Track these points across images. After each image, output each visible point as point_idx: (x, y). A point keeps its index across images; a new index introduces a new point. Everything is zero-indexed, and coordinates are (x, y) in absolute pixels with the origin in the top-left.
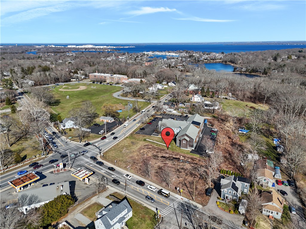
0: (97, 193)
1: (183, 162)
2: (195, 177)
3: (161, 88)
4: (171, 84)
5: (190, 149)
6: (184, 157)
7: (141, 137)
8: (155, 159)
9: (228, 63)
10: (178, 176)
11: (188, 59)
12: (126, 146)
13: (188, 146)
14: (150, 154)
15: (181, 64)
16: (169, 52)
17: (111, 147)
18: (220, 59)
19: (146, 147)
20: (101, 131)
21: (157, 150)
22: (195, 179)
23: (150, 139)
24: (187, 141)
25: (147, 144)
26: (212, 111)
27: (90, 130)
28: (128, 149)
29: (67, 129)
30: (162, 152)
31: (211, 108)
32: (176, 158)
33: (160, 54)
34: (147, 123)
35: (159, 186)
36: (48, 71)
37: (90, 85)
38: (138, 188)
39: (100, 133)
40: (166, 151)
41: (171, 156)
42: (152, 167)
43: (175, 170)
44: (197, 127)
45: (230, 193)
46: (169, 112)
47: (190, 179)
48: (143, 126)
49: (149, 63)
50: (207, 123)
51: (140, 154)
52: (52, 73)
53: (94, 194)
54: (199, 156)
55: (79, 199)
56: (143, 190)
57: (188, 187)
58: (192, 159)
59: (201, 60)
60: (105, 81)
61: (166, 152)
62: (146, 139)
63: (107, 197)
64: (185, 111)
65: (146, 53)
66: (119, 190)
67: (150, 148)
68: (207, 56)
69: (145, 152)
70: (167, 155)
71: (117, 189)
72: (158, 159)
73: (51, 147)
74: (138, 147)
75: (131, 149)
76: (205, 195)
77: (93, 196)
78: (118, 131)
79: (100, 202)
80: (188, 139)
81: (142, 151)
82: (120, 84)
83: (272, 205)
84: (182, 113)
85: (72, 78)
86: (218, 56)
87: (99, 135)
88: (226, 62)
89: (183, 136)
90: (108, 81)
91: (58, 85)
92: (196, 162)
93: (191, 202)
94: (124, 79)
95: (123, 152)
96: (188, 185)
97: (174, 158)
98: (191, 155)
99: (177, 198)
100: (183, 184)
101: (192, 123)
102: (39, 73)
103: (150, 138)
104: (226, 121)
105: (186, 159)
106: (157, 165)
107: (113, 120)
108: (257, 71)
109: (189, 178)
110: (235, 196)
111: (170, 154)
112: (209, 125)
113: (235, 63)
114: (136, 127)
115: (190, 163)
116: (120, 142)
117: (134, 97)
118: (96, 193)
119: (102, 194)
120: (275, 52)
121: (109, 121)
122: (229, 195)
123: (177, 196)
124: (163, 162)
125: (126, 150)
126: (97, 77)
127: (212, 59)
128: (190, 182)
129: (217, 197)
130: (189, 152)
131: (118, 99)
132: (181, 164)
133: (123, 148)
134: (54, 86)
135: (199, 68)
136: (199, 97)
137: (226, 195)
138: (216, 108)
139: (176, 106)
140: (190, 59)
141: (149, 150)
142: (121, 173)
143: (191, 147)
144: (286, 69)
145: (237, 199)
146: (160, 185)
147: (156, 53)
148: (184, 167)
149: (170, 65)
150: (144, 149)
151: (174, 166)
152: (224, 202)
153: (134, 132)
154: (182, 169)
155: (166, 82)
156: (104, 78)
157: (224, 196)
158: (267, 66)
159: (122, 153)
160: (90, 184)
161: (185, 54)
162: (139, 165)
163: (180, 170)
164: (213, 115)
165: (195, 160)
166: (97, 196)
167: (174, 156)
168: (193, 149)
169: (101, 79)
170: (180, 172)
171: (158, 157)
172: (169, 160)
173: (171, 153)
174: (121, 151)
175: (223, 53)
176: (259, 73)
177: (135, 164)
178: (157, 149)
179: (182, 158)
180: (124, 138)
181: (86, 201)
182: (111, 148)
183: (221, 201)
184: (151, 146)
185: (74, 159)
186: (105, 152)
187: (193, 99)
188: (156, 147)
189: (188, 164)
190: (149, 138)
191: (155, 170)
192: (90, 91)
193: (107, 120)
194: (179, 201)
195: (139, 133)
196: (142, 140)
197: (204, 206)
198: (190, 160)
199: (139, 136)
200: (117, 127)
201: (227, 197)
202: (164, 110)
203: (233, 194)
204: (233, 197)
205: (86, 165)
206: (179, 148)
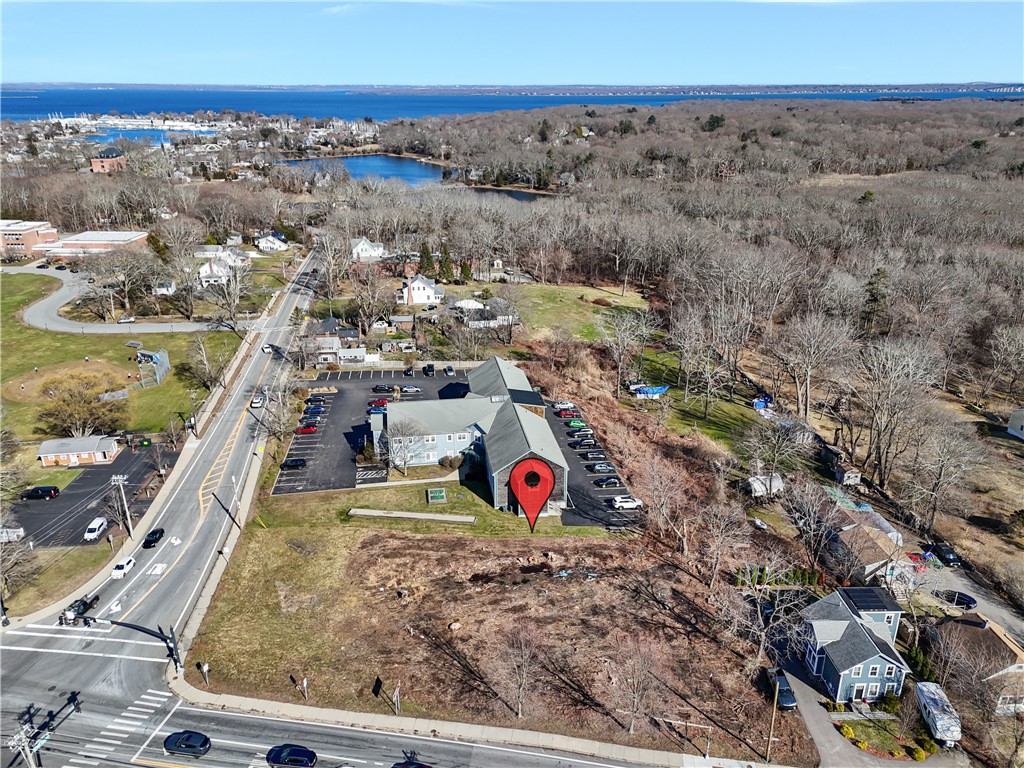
1: (570, 576)
3: (240, 264)
4: (269, 245)
5: (555, 510)
6: (561, 552)
7: (315, 504)
8: (454, 599)
9: (405, 155)
11: (261, 144)
12: (276, 571)
14: (419, 584)
15: (247, 164)
16: (167, 119)
18: (373, 143)
19: (376, 550)
21: (434, 555)
22: (675, 643)
23: (367, 507)
25: (367, 533)
26: (504, 336)
27: (21, 531)
28: (300, 589)
30: (460, 553)
31: (494, 324)
32: (536, 569)
33: (129, 127)
34: (295, 432)
35: (583, 737)
39: (88, 536)
40: (476, 547)
41: (508, 562)
43: (575, 630)
44: (536, 412)
45: (875, 674)
47: (659, 650)
48: (284, 448)
49: (107, 162)
51: (374, 595)
54: (602, 530)
57: (688, 697)
59: (311, 148)
61: (478, 551)
62: (352, 512)
64: (407, 348)
65: (64, 122)
67: (397, 553)
68: (322, 132)
69: (388, 578)
70: (491, 566)
72: (470, 596)
74: (341, 561)
75: (312, 581)
78: (179, 501)
81: (372, 578)
82: (30, 261)
84: (407, 361)
86: (365, 131)
87: (93, 548)
88: (397, 151)
92: (616, 564)
94: (39, 239)
95: (288, 608)
97: (525, 570)
98: (575, 534)
100: (658, 690)
101: (513, 401)
103: (361, 503)
104: (573, 366)
105: (573, 561)
106: (489, 628)
107: (116, 449)
108: (516, 180)
109: (654, 647)
111: (499, 557)
113: (433, 156)
114: (258, 461)
115: (600, 574)
116: (233, 557)
117: (144, 314)
121: (99, 459)
122: (870, 681)
124: (502, 607)
125: (293, 592)
127: (345, 144)
128: (673, 669)
129: (821, 704)
130: (560, 524)
131: (62, 333)
132: (573, 589)
133: (269, 588)
135: (328, 177)
136: (429, 286)
138: (509, 321)
139: (361, 334)
140: (267, 144)
141: (397, 560)
143: (556, 501)
145: (898, 690)
146: (585, 731)
147: (111, 122)
148: (597, 601)
149: (204, 168)
150: (371, 563)
151: (554, 612)
153: (262, 487)
154: (595, 611)
155: (241, 238)
157: (849, 690)
159: (289, 617)
161: (234, 124)
162: (414, 658)
163: (593, 621)
164: (513, 349)
165: (606, 553)
167: (520, 561)
168: (563, 505)
170: (602, 631)
171: (460, 584)
172: (515, 584)
173: (498, 548)
175: (368, 120)
176: (523, 184)
177: (396, 657)
178: (429, 545)
179: (556, 561)
183: (847, 717)
184: (394, 537)
187: (406, 299)
188: (419, 536)
189: (601, 583)
190: (356, 499)
193: (86, 456)
195: (292, 490)
196: (331, 519)
199: (302, 500)
200: (162, 483)
201: (859, 693)
202: (325, 359)
203: (885, 675)
204: (883, 686)
205: (132, 761)
206: (509, 515)
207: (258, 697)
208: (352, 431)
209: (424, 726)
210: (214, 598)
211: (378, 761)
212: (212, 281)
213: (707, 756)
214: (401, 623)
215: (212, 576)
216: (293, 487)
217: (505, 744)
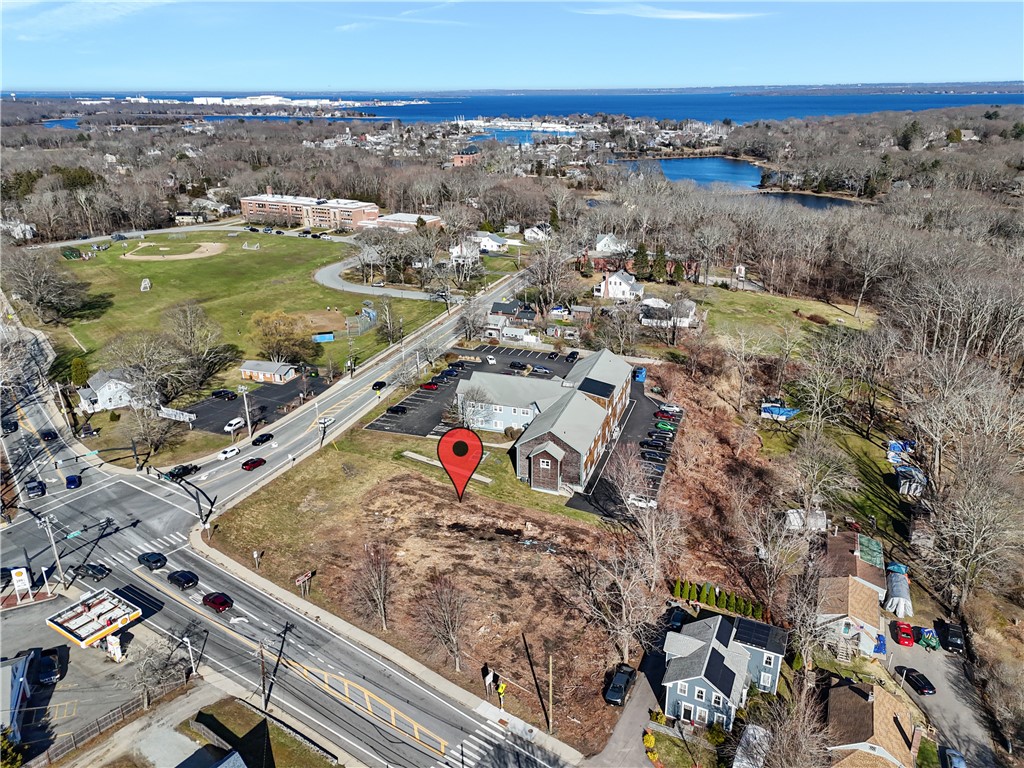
0: (146, 705)
1: (533, 546)
2: (570, 617)
3: (495, 249)
4: (534, 235)
5: (565, 491)
6: (541, 525)
7: (387, 442)
8: (423, 536)
9: (743, 157)
10: (502, 615)
11: (607, 145)
12: (318, 482)
13: (560, 479)
14: (407, 518)
15: (581, 163)
16: (545, 121)
17: (256, 489)
18: (717, 145)
19: (399, 485)
20: (233, 422)
21: (437, 500)
22: (571, 623)
23: (420, 453)
24: (554, 460)
25: (404, 471)
26: (669, 336)
27: (193, 417)
28: (323, 498)
29: (102, 412)
30: (458, 504)
31: (664, 324)
32: (508, 532)
33: (512, 128)
34: (421, 386)
35: (418, 660)
36: (83, 186)
37: (240, 238)
38: (326, 676)
39: (227, 428)
40: (473, 503)
41: (489, 520)
42: (404, 573)
43: (494, 586)
44: (599, 403)
45: (702, 697)
46: (511, 339)
47: (549, 623)
48: (402, 397)
49: (466, 157)
50: (647, 382)
51: (367, 516)
52: (100, 196)
53: (129, 712)
54: (596, 519)
55: (61, 735)
56: (346, 683)
57: (537, 665)
58: (572, 534)
59: (653, 149)
60: (298, 225)
61: (473, 507)
62: (405, 453)
63: (183, 727)
64: (569, 335)
65: (461, 123)
66: (247, 686)
67: (411, 491)
68: (672, 134)
69: (388, 507)
70: (474, 520)
71: (240, 682)
72: (437, 538)
73: (18, 489)
74: (367, 486)
75: (335, 494)
76: (600, 701)
77: (125, 723)
78: (302, 419)
79: (145, 753)
80: (559, 453)
81: (378, 504)
82: (351, 234)
83: (872, 752)
84: (557, 346)
85: (179, 214)
86: (712, 131)
87: (223, 437)
88: (735, 154)
89: (540, 440)
90: (307, 224)
91: (122, 238)
92: (581, 548)
93: (539, 736)
94: (364, 216)
95: (303, 508)
96: (538, 654)
97: (500, 531)
98: (569, 515)
99: (484, 720)
100: (517, 651)
101: (579, 389)
102: (48, 196)
103: (419, 449)
104: (718, 375)
105: (546, 535)
106: (428, 563)
107: (292, 375)
108: (841, 186)
109: (548, 619)
110: (718, 709)
111: (486, 515)
112: (652, 391)
113: (769, 159)
114: (376, 402)
115: (559, 551)
116: (300, 464)
117: (392, 282)
118: (138, 706)
119: (167, 710)
120: (905, 119)
121: (277, 380)
122: (697, 704)
123: (485, 709)
124: (453, 552)
125: (316, 499)
126: (267, 209)
127: (688, 145)
128: (546, 641)
129: (650, 712)
130: (563, 505)
131: (330, 289)
132: (524, 557)
133: (304, 492)
134: (104, 242)
135: (641, 177)
136: (627, 282)
137: (684, 705)
138: (685, 323)
139: (538, 318)
140: (613, 144)
141: (407, 497)
142: (269, 606)
143: (571, 483)
144: (940, 176)
145: (728, 725)
146: (424, 657)
147: (500, 124)
148: (536, 571)
149: (540, 165)
150: (386, 493)
151: (493, 568)
152: (673, 733)
153: (362, 422)
154: (526, 578)
155: (518, 227)
156: (291, 211)
157: (677, 706)
158: (877, 169)
159: (298, 514)
160: (130, 659)
161: (599, 126)
162: (352, 566)
163: (517, 584)
164: (671, 350)
165: (582, 536)
166: (144, 721)
167: (501, 523)
168: (580, 489)
169: (281, 215)
170: (515, 594)
171: (438, 527)
172: (481, 538)
173: (491, 508)
174: (293, 506)
175: (727, 123)
176: (848, 192)
177: (340, 562)
178: (440, 492)
179: (530, 530)
180: (318, 447)
181: (84, 749)
182: (254, 494)
183: (664, 730)
184: (420, 479)
185: (90, 546)
186: (226, 513)
187: (602, 291)
188: (438, 483)
189: (553, 558)
190: (418, 446)
191: (414, 588)
192: (234, 262)
193: (268, 375)
194: (486, 732)
195: (382, 428)
196: (387, 455)
197: (589, 754)
198: (560, 539)
199: (381, 437)
200: (301, 404)
201: (688, 713)
202: (491, 334)
203: (713, 703)
204: (711, 715)
205: (133, 570)
207: (231, 557)
209: (314, 610)
211: (266, 622)
216: (383, 427)
217: (359, 644)
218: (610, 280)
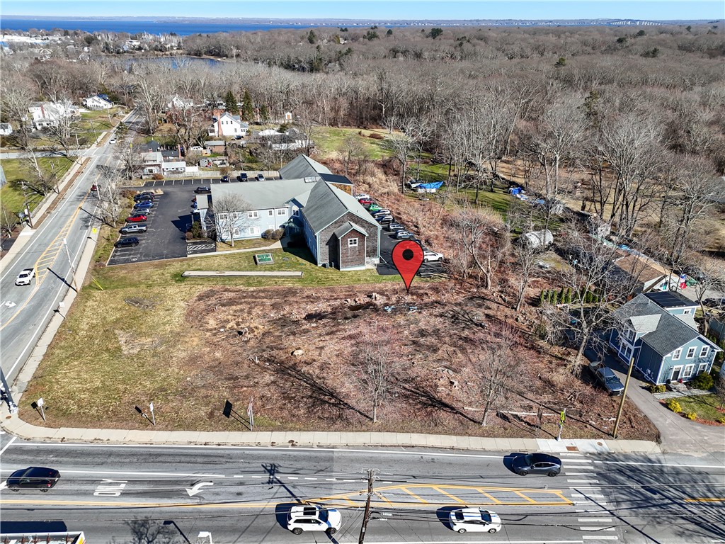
1: (395, 310)
4: (96, 103)
5: (370, 264)
6: (382, 293)
7: (150, 270)
8: (293, 333)
11: (86, 49)
12: (115, 322)
13: (366, 253)
14: (258, 324)
18: (179, 49)
19: (213, 301)
21: (268, 302)
23: (200, 270)
25: (203, 288)
28: (140, 334)
30: (292, 299)
32: (363, 307)
34: (127, 221)
35: (439, 433)
40: (305, 294)
41: (337, 303)
45: (692, 355)
46: (173, 172)
48: (117, 232)
51: (214, 334)
61: (308, 297)
62: (186, 273)
64: (221, 164)
67: (233, 302)
68: (136, 42)
69: (228, 321)
70: (322, 307)
72: (307, 331)
74: (179, 311)
75: (152, 327)
81: (212, 322)
84: (223, 171)
88: (198, 54)
92: (432, 299)
93: (610, 445)
95: (129, 351)
97: (352, 308)
98: (391, 280)
103: (191, 268)
105: (394, 299)
106: (330, 352)
110: (703, 360)
111: (328, 300)
113: (227, 57)
114: (92, 242)
115: (419, 307)
122: (686, 363)
124: (338, 336)
125: (134, 338)
130: (377, 274)
132: (400, 319)
136: (236, 120)
137: (676, 367)
138: (304, 145)
141: (234, 308)
142: (222, 456)
143: (371, 256)
146: (440, 429)
148: (422, 326)
150: (209, 310)
151: (385, 338)
152: (676, 395)
153: (97, 260)
154: (422, 334)
157: (668, 372)
159: (131, 357)
162: (262, 382)
163: (423, 341)
165: (422, 291)
167: (348, 302)
168: (377, 261)
171: (296, 322)
172: (347, 318)
173: (326, 294)
174: (115, 352)
178: (263, 295)
179: (380, 300)
182: (46, 356)
184: (227, 290)
187: (216, 131)
188: (252, 289)
190: (190, 265)
195: (128, 261)
196: (166, 281)
197: (656, 439)
199: (137, 268)
201: (676, 374)
202: (151, 171)
203: (700, 356)
204: (696, 366)
206: (332, 270)
207: (101, 427)
208: (179, 219)
209: (281, 438)
210: (51, 347)
211: (237, 474)
212: (45, 124)
213: (559, 439)
214: (245, 354)
215: (48, 329)
216: (128, 259)
217: (365, 446)
218: (222, 120)
